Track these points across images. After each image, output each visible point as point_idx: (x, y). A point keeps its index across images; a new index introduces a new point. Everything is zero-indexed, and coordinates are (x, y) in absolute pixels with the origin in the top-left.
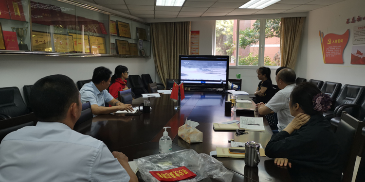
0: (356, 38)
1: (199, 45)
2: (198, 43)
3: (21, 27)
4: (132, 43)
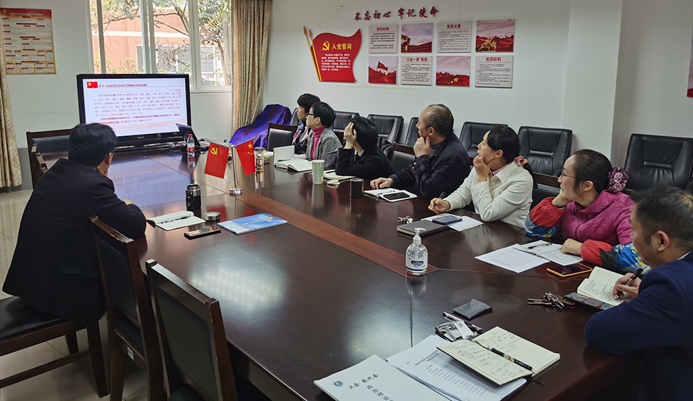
0: (375, 43)
1: (52, 44)
2: (51, 38)
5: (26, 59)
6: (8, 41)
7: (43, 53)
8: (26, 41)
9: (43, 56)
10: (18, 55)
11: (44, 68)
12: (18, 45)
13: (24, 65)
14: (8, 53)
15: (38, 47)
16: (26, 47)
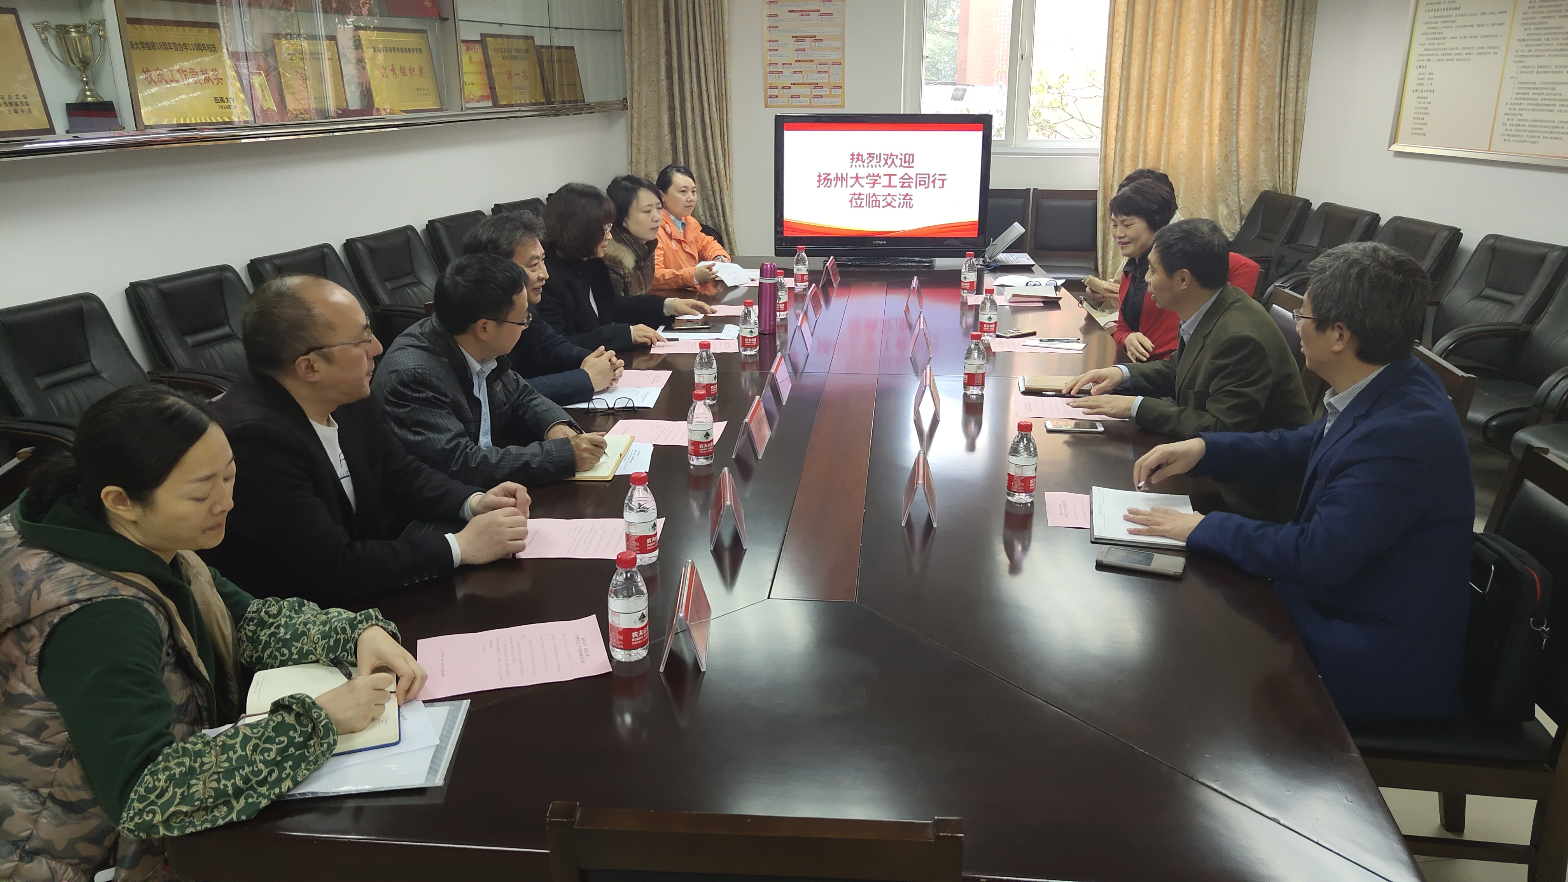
1: (842, 49)
2: (842, 37)
3: (79, 21)
4: (551, 47)
5: (798, 78)
6: (774, 46)
7: (825, 68)
8: (801, 45)
9: (825, 72)
10: (787, 71)
11: (827, 96)
12: (788, 53)
13: (795, 90)
14: (772, 68)
15: (818, 56)
16: (801, 56)
